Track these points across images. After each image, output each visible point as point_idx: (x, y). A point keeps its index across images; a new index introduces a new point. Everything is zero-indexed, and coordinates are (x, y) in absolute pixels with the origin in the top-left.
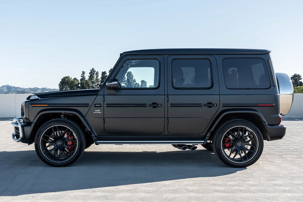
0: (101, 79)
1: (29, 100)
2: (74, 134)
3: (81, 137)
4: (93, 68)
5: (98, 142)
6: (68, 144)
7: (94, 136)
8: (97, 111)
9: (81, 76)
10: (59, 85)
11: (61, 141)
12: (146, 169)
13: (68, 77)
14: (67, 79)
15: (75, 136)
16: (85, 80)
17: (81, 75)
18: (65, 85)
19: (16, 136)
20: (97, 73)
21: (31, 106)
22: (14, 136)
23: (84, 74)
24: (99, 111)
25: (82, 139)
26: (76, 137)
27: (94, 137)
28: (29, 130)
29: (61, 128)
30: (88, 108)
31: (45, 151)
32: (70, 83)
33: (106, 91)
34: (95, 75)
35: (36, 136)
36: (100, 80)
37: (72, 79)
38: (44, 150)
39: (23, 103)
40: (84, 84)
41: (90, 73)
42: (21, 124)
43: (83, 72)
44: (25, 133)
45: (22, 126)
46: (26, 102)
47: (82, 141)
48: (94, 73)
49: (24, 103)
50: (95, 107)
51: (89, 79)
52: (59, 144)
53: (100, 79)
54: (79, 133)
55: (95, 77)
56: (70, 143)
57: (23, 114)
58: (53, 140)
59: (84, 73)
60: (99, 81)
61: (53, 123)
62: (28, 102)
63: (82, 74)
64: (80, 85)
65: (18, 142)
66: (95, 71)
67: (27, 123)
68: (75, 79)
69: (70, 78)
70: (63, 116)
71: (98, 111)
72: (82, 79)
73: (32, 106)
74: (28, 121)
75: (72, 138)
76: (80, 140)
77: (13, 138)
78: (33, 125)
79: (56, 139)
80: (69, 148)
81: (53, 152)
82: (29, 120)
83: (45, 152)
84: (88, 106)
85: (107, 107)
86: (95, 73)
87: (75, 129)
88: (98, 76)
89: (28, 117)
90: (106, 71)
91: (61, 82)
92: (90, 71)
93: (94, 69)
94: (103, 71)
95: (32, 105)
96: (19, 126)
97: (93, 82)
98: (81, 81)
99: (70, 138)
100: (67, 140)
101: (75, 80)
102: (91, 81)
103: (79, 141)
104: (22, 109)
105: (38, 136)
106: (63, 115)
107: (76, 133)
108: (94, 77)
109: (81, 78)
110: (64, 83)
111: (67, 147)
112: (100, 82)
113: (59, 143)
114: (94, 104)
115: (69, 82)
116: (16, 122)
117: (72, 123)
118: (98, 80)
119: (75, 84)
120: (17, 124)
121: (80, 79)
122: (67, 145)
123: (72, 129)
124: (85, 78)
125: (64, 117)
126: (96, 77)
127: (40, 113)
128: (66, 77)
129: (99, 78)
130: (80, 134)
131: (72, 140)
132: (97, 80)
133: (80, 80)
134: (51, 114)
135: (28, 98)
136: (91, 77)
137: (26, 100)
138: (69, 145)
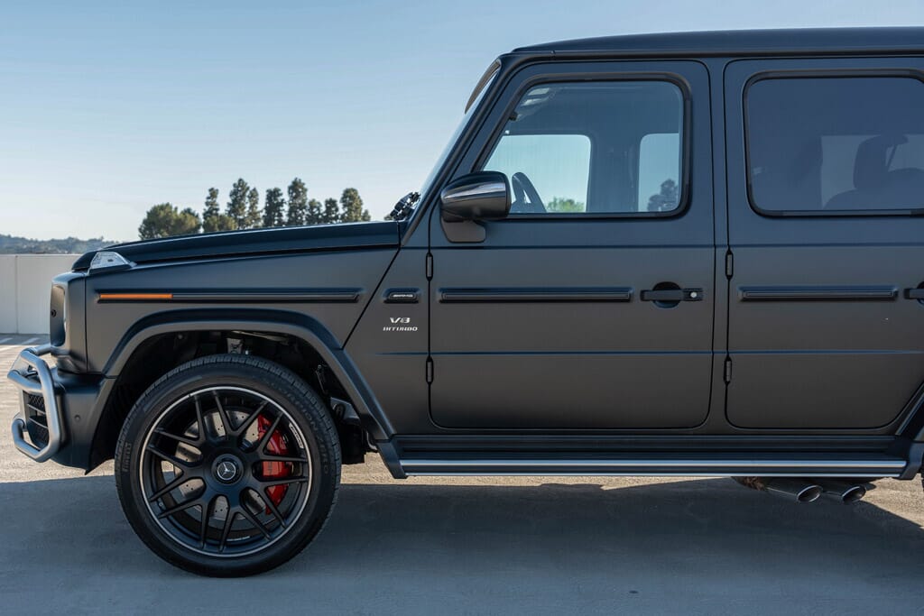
0: (264, 211)
1: (87, 274)
2: (294, 426)
3: (325, 443)
4: (240, 180)
5: (403, 463)
6: (266, 473)
7: (387, 438)
8: (399, 324)
9: (207, 204)
10: (140, 230)
11: (232, 461)
12: (634, 592)
13: (168, 205)
14: (162, 213)
15: (298, 439)
16: (217, 214)
17: (205, 200)
18: (159, 230)
19: (33, 429)
20: (254, 195)
21: (97, 299)
22: (19, 429)
23: (216, 197)
24: (408, 320)
25: (331, 453)
26: (302, 442)
27: (384, 441)
28: (88, 407)
29: (233, 402)
30: (355, 310)
31: (161, 504)
32: (173, 223)
33: (441, 232)
34: (247, 199)
35: (122, 436)
36: (262, 214)
37: (179, 212)
38: (156, 500)
39: (60, 287)
40: (214, 227)
41: (234, 193)
42: (53, 381)
43: (211, 190)
44: (74, 423)
45: (59, 392)
46: (71, 281)
47: (332, 459)
48: (244, 194)
49: (65, 284)
50: (388, 302)
51: (230, 212)
52: (228, 475)
53: (262, 211)
54: (317, 425)
55: (248, 205)
56: (272, 468)
57: (58, 336)
58: (198, 452)
59: (213, 193)
60: (259, 219)
61: (199, 377)
62: (83, 283)
63: (208, 198)
64: (202, 230)
65: (42, 460)
66: (248, 188)
67: (78, 378)
68: (188, 211)
69: (173, 210)
70: (238, 346)
71: (403, 324)
72: (207, 212)
73: (101, 301)
74: (82, 366)
75: (283, 447)
76: (322, 458)
77: (15, 441)
78: (106, 386)
79: (213, 449)
80: (272, 490)
81: (198, 508)
82: (87, 361)
83: (163, 511)
84: (355, 301)
85: (443, 301)
86: (248, 193)
87: (297, 407)
88: (257, 203)
89: (80, 350)
90: (279, 186)
91: (145, 222)
92: (232, 188)
93: (245, 180)
94: (272, 188)
95: (103, 296)
96: (45, 390)
97: (240, 220)
98: (205, 218)
99: (272, 446)
100: (263, 457)
101: (187, 215)
102: (235, 219)
103: (317, 461)
104: (53, 313)
105: (131, 439)
106: (237, 342)
107: (306, 427)
108: (243, 204)
109: (207, 208)
110: (153, 223)
111: (260, 486)
112: (262, 221)
113: (226, 469)
114: (383, 290)
115: (170, 221)
116: (30, 368)
117: (284, 376)
118: (256, 213)
119: (188, 227)
120: (34, 378)
121: (203, 211)
122: (259, 475)
123: (287, 404)
124: (217, 210)
125: (239, 350)
126: (251, 207)
127: (137, 331)
128: (162, 208)
129: (259, 209)
130: (320, 430)
131: (283, 454)
132: (253, 214)
133: (201, 217)
134: (180, 337)
135: (82, 265)
136: (236, 206)
137: (70, 273)
138: (271, 478)
